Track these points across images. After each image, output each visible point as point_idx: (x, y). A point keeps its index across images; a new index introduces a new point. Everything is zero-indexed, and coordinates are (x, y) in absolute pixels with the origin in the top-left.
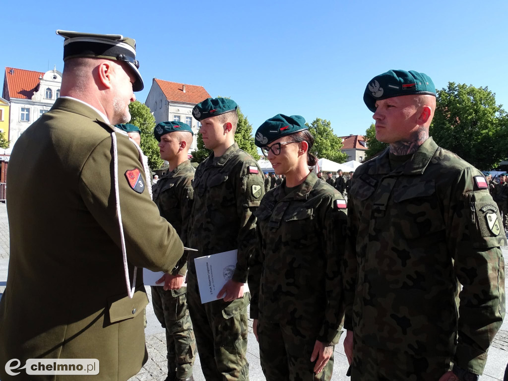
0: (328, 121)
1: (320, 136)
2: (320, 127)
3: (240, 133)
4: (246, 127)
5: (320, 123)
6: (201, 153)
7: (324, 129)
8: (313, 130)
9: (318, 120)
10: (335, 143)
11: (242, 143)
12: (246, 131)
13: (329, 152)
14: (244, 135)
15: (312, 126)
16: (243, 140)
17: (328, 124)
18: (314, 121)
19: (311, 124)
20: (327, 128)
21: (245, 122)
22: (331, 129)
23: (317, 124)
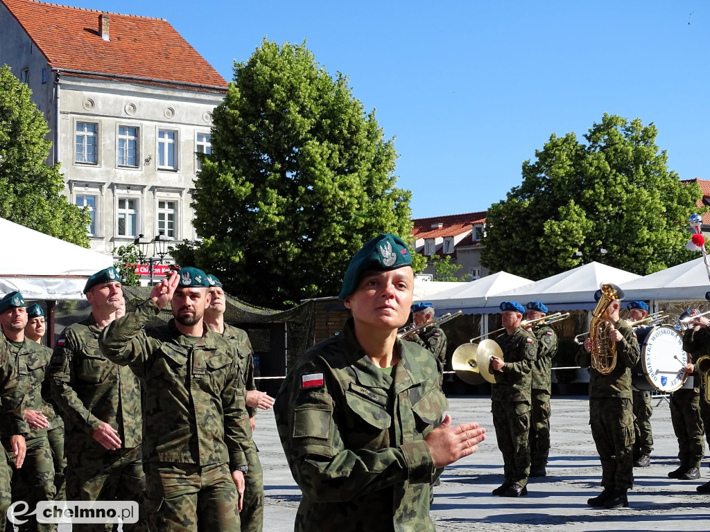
0: (645, 125)
1: (625, 180)
2: (620, 146)
3: (354, 171)
4: (374, 151)
5: (619, 130)
6: (214, 248)
7: (638, 152)
8: (598, 159)
9: (608, 124)
10: (679, 203)
12: (377, 162)
13: (663, 235)
14: (369, 182)
15: (588, 144)
16: (366, 198)
17: (647, 135)
18: (595, 125)
19: (586, 136)
20: (646, 149)
21: (369, 132)
22: (659, 153)
23: (606, 137)
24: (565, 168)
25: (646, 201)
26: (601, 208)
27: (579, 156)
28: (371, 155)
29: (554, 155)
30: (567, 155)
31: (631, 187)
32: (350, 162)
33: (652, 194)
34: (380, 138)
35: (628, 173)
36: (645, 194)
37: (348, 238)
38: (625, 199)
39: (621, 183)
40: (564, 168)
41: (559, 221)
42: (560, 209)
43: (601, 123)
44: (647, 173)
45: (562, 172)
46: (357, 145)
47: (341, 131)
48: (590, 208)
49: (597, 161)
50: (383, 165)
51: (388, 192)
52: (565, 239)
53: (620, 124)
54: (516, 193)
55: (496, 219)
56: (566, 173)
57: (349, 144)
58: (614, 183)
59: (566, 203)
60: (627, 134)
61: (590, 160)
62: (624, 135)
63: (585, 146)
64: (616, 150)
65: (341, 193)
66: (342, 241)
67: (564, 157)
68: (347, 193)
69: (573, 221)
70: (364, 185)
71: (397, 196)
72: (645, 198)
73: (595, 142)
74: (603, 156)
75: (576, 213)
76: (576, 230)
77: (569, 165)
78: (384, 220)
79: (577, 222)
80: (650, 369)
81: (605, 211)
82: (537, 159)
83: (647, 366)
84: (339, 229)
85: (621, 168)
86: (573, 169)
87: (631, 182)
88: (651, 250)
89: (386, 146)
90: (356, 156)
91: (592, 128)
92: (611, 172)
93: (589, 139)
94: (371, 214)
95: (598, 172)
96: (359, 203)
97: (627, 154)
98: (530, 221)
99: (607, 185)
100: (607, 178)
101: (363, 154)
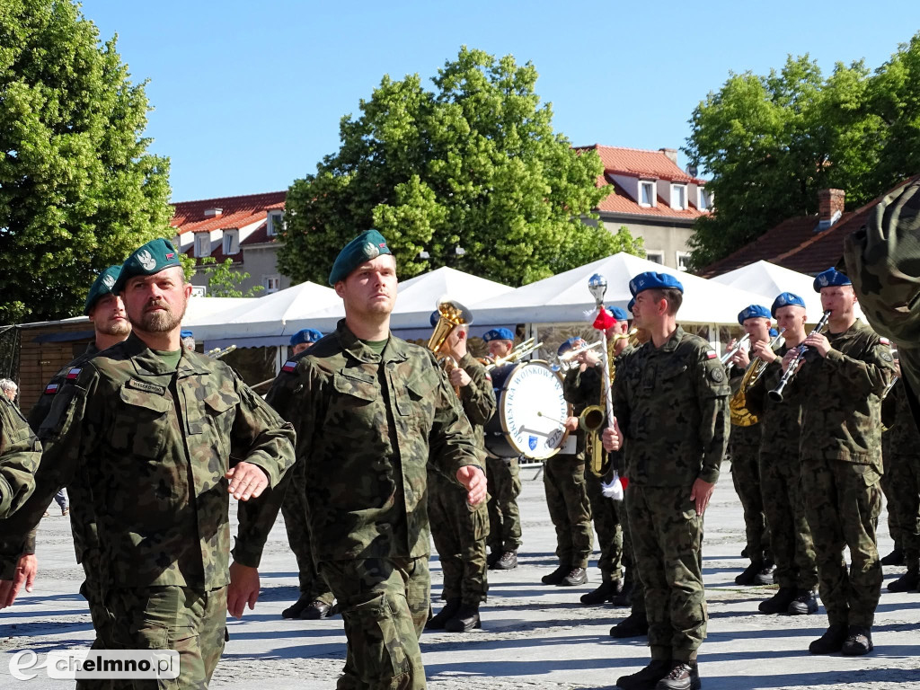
0: (520, 64)
1: (492, 145)
2: (484, 96)
3: (83, 128)
4: (113, 99)
5: (482, 73)
7: (510, 106)
8: (452, 114)
9: (467, 62)
10: (570, 180)
11: (100, 185)
12: (117, 117)
13: (548, 228)
14: (106, 145)
15: (437, 92)
16: (101, 169)
17: (523, 80)
18: (447, 64)
19: (434, 79)
20: (521, 100)
21: (106, 70)
22: (540, 107)
23: (464, 82)
24: (402, 128)
25: (523, 178)
26: (457, 187)
27: (423, 111)
28: (110, 104)
29: (387, 107)
30: (407, 107)
31: (500, 156)
32: (77, 115)
33: (531, 167)
34: (124, 78)
35: (495, 134)
36: (521, 167)
37: (74, 230)
38: (491, 173)
39: (486, 151)
40: (400, 128)
41: (396, 206)
42: (398, 188)
43: (457, 60)
44: (523, 136)
45: (398, 133)
46: (87, 89)
47: (63, 67)
48: (441, 188)
49: (450, 118)
50: (127, 121)
51: (135, 161)
52: (404, 234)
53: (483, 62)
54: (330, 165)
55: (301, 203)
56: (406, 135)
57: (75, 88)
58: (475, 150)
59: (405, 179)
60: (493, 79)
61: (441, 115)
62: (489, 80)
63: (432, 94)
64: (478, 101)
65: (63, 162)
66: (65, 234)
67: (402, 111)
68: (73, 162)
69: (417, 207)
70: (98, 150)
71: (149, 166)
72: (520, 173)
73: (447, 89)
74: (459, 110)
75: (422, 194)
76: (421, 220)
77: (410, 123)
78: (128, 203)
79: (423, 207)
80: (512, 425)
81: (462, 192)
82: (362, 114)
83: (507, 421)
84: (59, 216)
85: (486, 129)
86: (415, 129)
87: (500, 148)
88: (530, 250)
89: (134, 92)
90: (85, 106)
91: (444, 69)
92: (470, 134)
93: (438, 83)
94: (108, 193)
95: (451, 134)
96: (90, 176)
97: (494, 107)
98: (352, 207)
99: (464, 153)
100: (465, 143)
101: (97, 104)
